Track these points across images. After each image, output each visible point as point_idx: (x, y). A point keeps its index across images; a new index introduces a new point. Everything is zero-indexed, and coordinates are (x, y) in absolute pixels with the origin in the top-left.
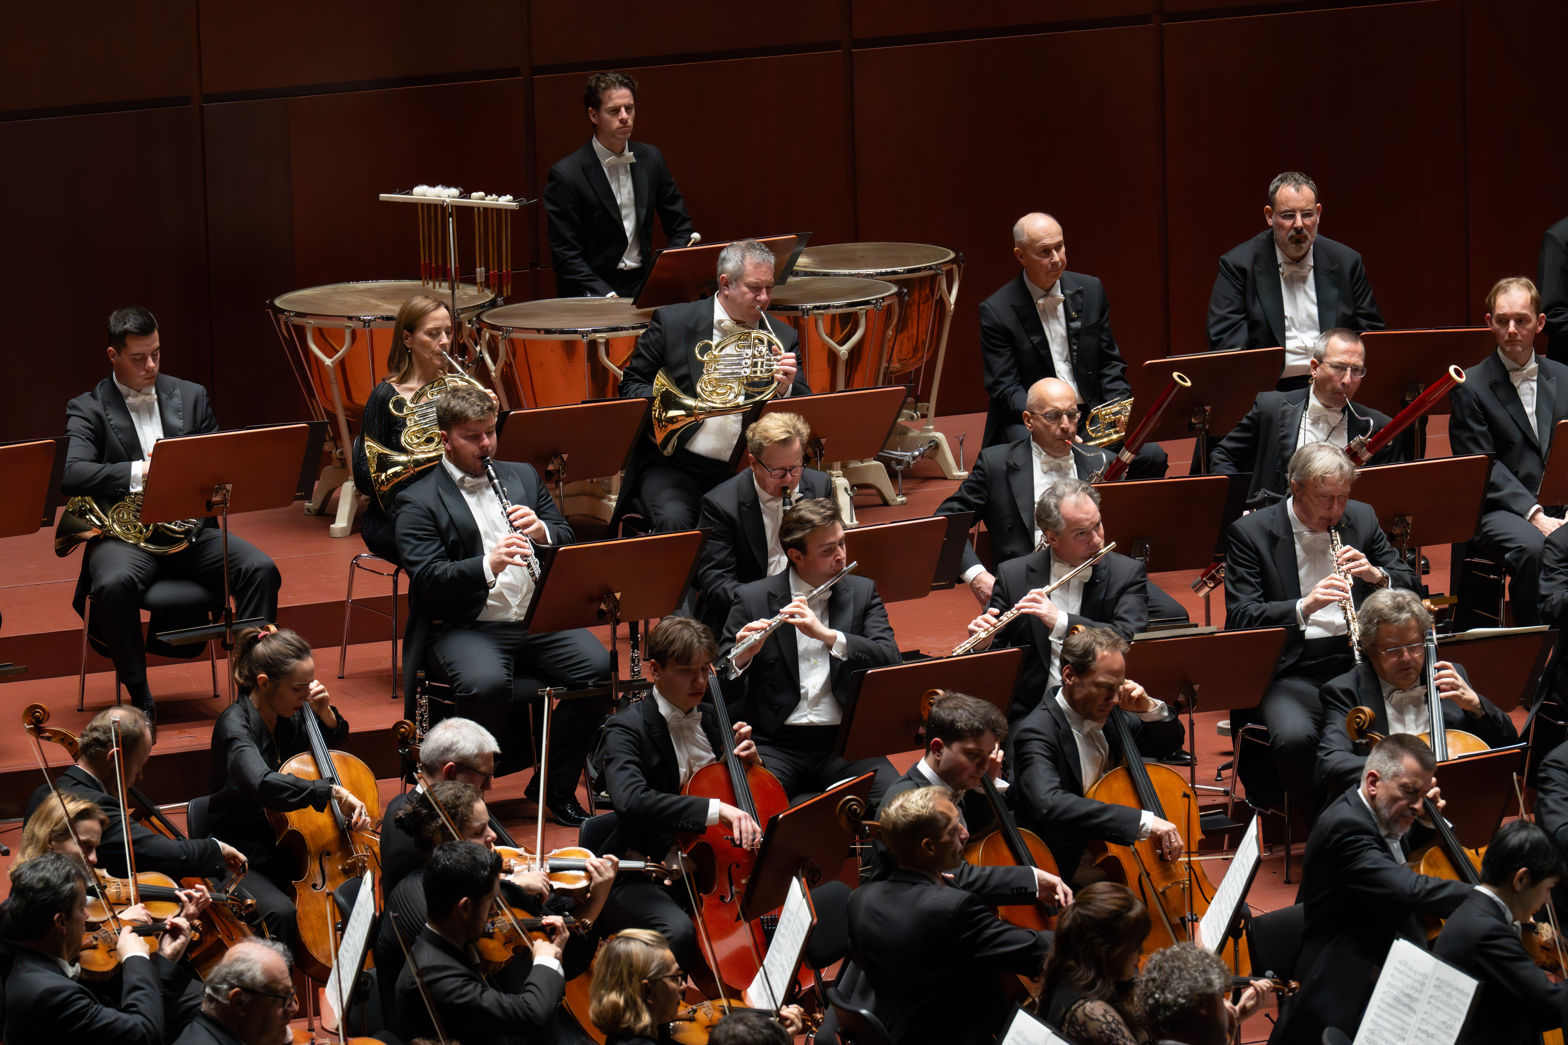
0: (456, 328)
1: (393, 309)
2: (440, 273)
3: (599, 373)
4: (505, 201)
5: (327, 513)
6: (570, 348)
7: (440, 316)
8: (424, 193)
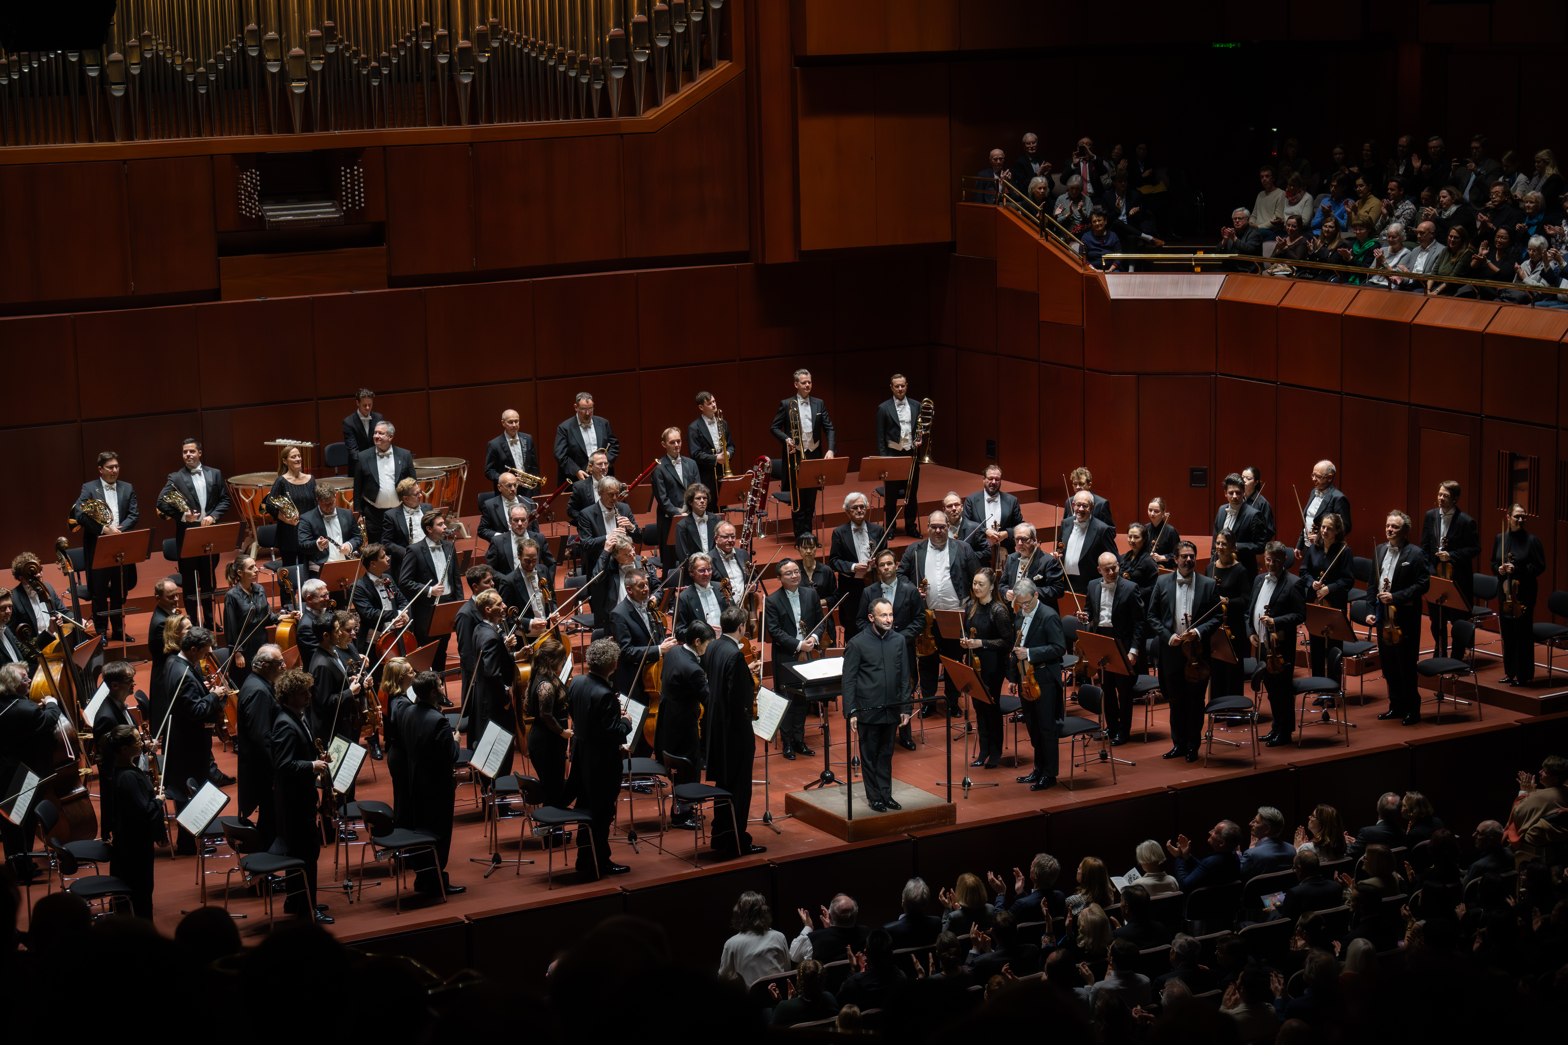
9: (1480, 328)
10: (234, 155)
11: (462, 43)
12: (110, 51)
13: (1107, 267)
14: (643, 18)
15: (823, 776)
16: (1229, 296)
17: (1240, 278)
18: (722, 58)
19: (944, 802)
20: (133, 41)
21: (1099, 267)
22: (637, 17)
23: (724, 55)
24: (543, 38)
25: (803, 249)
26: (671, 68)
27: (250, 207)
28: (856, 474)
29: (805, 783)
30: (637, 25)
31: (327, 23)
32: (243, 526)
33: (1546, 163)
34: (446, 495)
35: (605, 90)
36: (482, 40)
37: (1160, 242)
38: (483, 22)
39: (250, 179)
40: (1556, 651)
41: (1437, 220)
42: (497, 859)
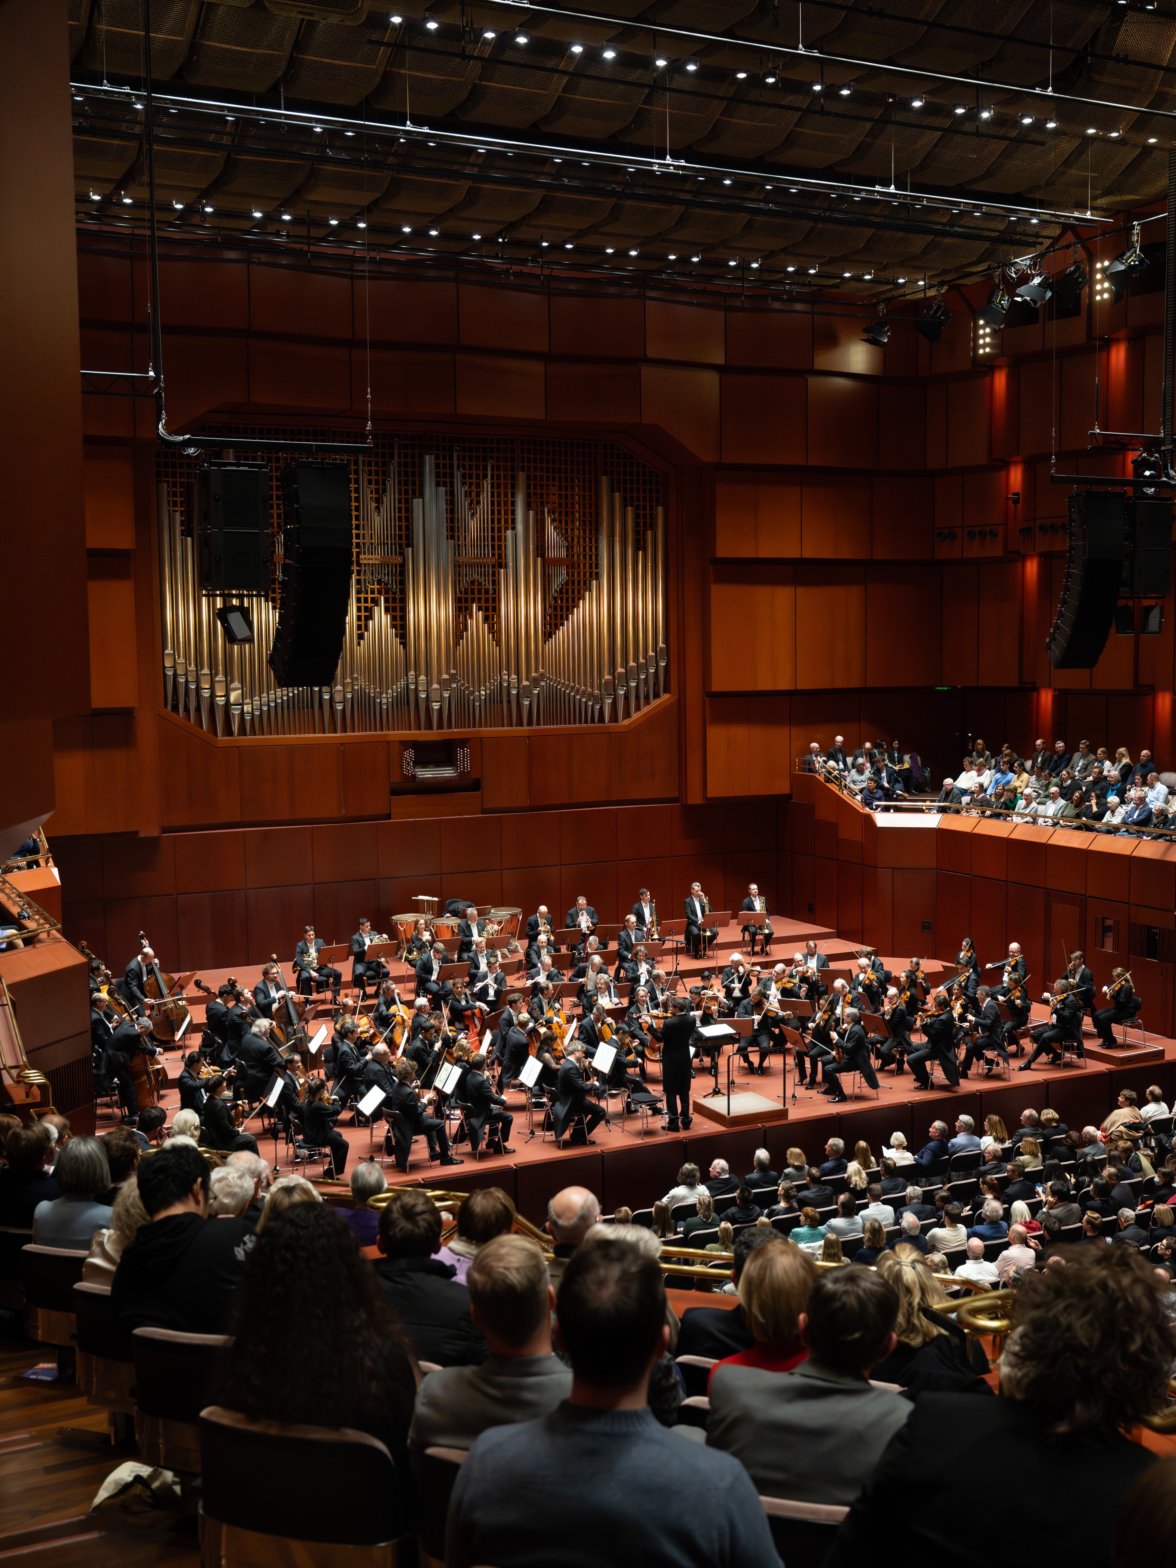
0: (426, 923)
1: (414, 919)
2: (424, 912)
3: (453, 932)
4: (436, 899)
5: (401, 958)
6: (448, 927)
7: (422, 921)
8: (420, 897)
9: (1085, 847)
10: (401, 742)
11: (525, 683)
12: (336, 685)
13: (876, 809)
14: (623, 670)
15: (714, 1090)
16: (944, 826)
17: (951, 816)
18: (665, 692)
19: (781, 1107)
20: (349, 680)
21: (872, 809)
22: (620, 670)
23: (666, 691)
24: (569, 681)
25: (708, 796)
26: (637, 697)
27: (409, 769)
28: (736, 921)
29: (705, 1094)
30: (620, 674)
31: (453, 671)
32: (399, 943)
33: (1124, 756)
34: (510, 928)
35: (601, 710)
36: (535, 682)
37: (906, 795)
38: (536, 672)
39: (409, 754)
40: (1129, 1030)
41: (1060, 786)
42: (532, 1133)
